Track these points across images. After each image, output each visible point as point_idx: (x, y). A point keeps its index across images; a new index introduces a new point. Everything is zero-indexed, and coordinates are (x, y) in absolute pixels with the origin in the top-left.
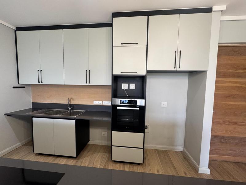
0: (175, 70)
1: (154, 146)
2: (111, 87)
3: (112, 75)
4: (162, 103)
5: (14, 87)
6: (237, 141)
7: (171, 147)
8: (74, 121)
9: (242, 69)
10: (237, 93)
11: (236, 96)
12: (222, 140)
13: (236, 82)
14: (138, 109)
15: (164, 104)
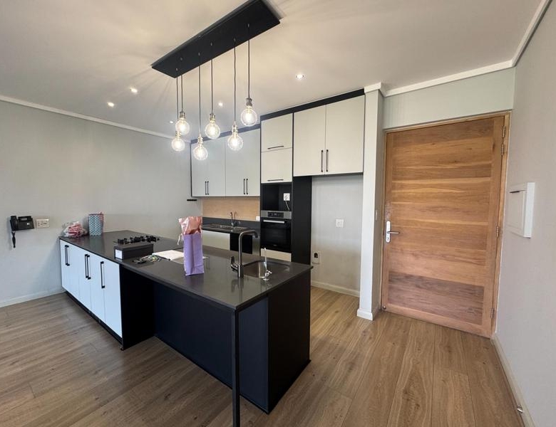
0: (323, 174)
1: (327, 284)
2: (259, 199)
3: (261, 184)
4: (337, 220)
5: (188, 200)
6: (447, 289)
7: (350, 290)
8: (229, 235)
9: (449, 163)
10: (443, 204)
11: (440, 209)
12: (420, 283)
13: (441, 186)
14: (283, 222)
15: (340, 222)
